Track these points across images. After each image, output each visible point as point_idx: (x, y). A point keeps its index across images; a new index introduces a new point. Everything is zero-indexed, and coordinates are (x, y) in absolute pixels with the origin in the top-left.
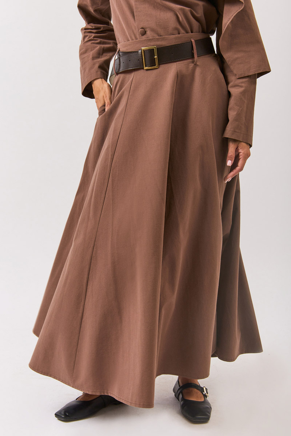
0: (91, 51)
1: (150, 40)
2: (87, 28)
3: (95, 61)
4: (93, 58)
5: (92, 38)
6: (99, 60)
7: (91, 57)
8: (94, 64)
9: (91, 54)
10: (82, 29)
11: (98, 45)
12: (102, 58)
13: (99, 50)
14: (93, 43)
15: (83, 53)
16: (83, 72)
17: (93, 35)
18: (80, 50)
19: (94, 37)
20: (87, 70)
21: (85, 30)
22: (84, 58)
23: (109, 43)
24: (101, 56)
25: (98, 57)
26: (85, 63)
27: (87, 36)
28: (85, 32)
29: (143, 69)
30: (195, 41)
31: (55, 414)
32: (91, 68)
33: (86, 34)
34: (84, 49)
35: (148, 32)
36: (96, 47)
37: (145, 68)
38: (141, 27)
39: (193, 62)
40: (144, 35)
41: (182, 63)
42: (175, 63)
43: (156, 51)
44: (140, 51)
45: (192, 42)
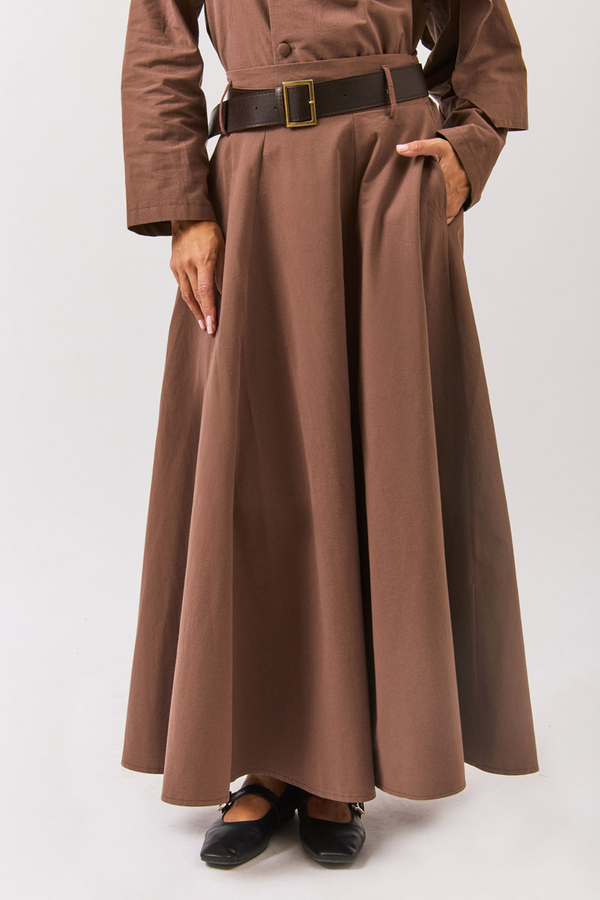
1: (299, 67)
29: (284, 125)
30: (391, 70)
35: (297, 51)
37: (290, 125)
38: (282, 40)
39: (388, 114)
40: (286, 57)
41: (364, 116)
42: (351, 116)
43: (312, 90)
44: (279, 90)
45: (384, 72)
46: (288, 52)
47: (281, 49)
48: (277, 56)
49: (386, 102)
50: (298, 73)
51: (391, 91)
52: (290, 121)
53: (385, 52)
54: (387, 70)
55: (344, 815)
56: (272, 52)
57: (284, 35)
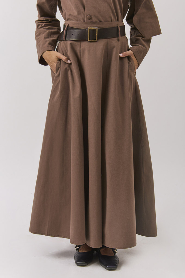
0: (43, 33)
2: (39, 20)
3: (46, 40)
4: (45, 38)
5: (43, 25)
6: (49, 39)
7: (43, 37)
8: (46, 42)
9: (43, 36)
10: (36, 21)
11: (47, 30)
12: (50, 38)
13: (49, 33)
14: (44, 29)
15: (38, 35)
16: (38, 48)
17: (44, 24)
18: (35, 34)
19: (45, 25)
20: (41, 46)
21: (38, 21)
22: (39, 38)
23: (55, 29)
24: (50, 37)
25: (48, 38)
26: (39, 42)
27: (40, 25)
28: (38, 23)
30: (120, 27)
32: (44, 44)
33: (39, 24)
34: (38, 33)
36: (46, 31)
38: (88, 14)
39: (118, 40)
40: (89, 20)
41: (111, 40)
42: (107, 40)
43: (97, 31)
44: (87, 29)
45: (118, 27)
46: (90, 18)
47: (88, 17)
48: (86, 19)
49: (118, 36)
50: (93, 25)
51: (120, 33)
52: (89, 39)
53: (118, 21)
54: (118, 26)
55: (112, 254)
57: (90, 13)
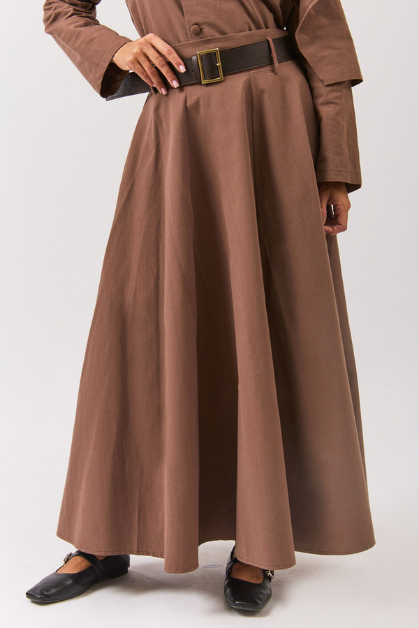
1: (208, 41)
29: (200, 83)
30: (273, 40)
31: (27, 594)
35: (206, 30)
37: (203, 82)
38: (193, 23)
39: (273, 71)
40: (197, 35)
41: (257, 73)
42: (247, 73)
43: (218, 56)
44: (194, 58)
45: (268, 41)
46: (199, 32)
47: (194, 29)
48: (191, 34)
49: (271, 63)
50: (207, 46)
51: (274, 54)
52: (205, 79)
53: (267, 28)
54: (269, 39)
55: (258, 578)
56: (186, 33)
57: (195, 19)
